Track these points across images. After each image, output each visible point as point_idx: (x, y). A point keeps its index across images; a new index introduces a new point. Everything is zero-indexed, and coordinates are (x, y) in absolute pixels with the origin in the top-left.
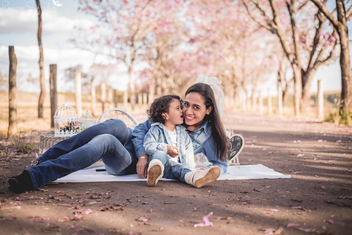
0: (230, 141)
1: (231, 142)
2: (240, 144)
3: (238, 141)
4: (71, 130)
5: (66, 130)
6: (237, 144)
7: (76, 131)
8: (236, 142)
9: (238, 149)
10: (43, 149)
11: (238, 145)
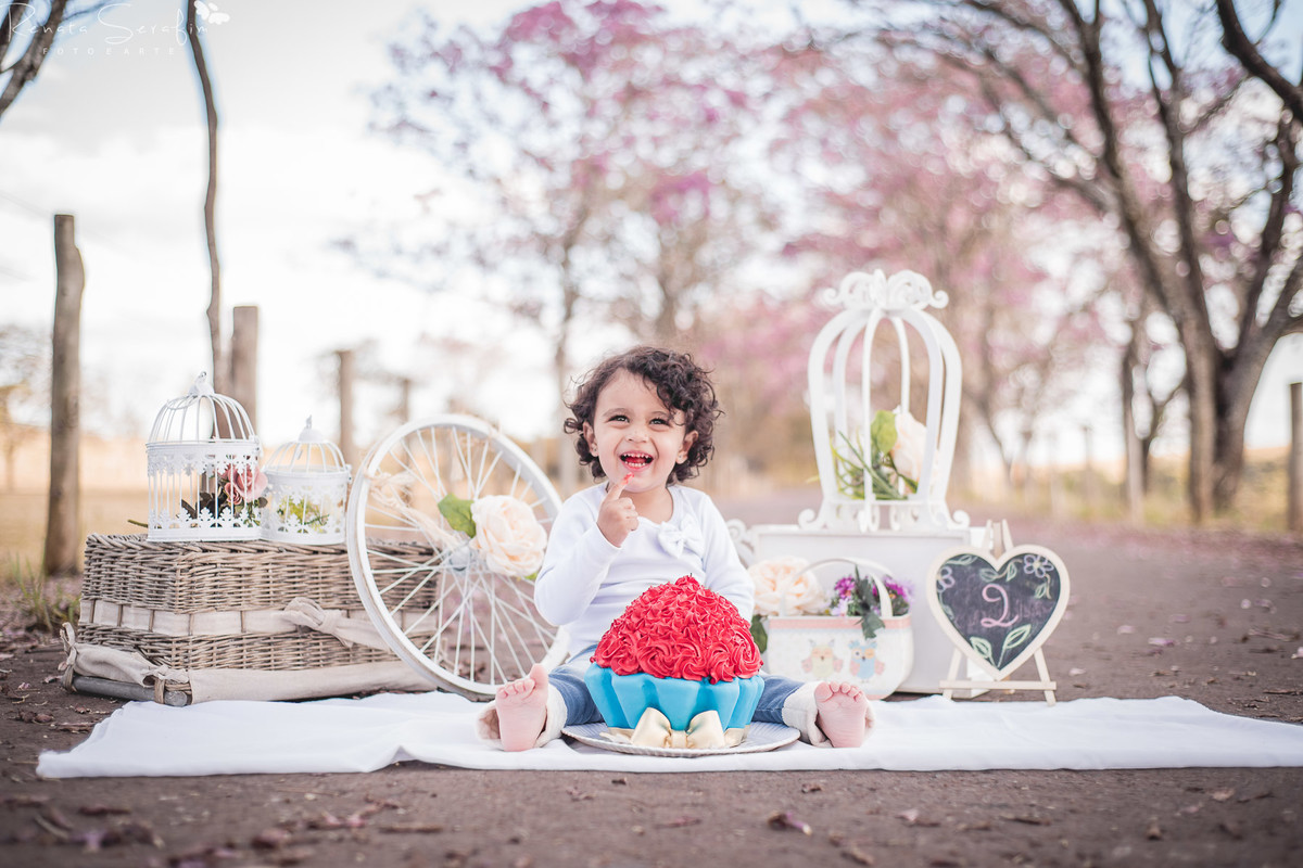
0: (996, 577)
1: (1001, 581)
2: (1047, 591)
3: (1038, 575)
4: (226, 510)
5: (201, 508)
6: (1032, 593)
7: (250, 513)
8: (1028, 584)
9: (1038, 613)
10: (96, 599)
11: (1038, 596)
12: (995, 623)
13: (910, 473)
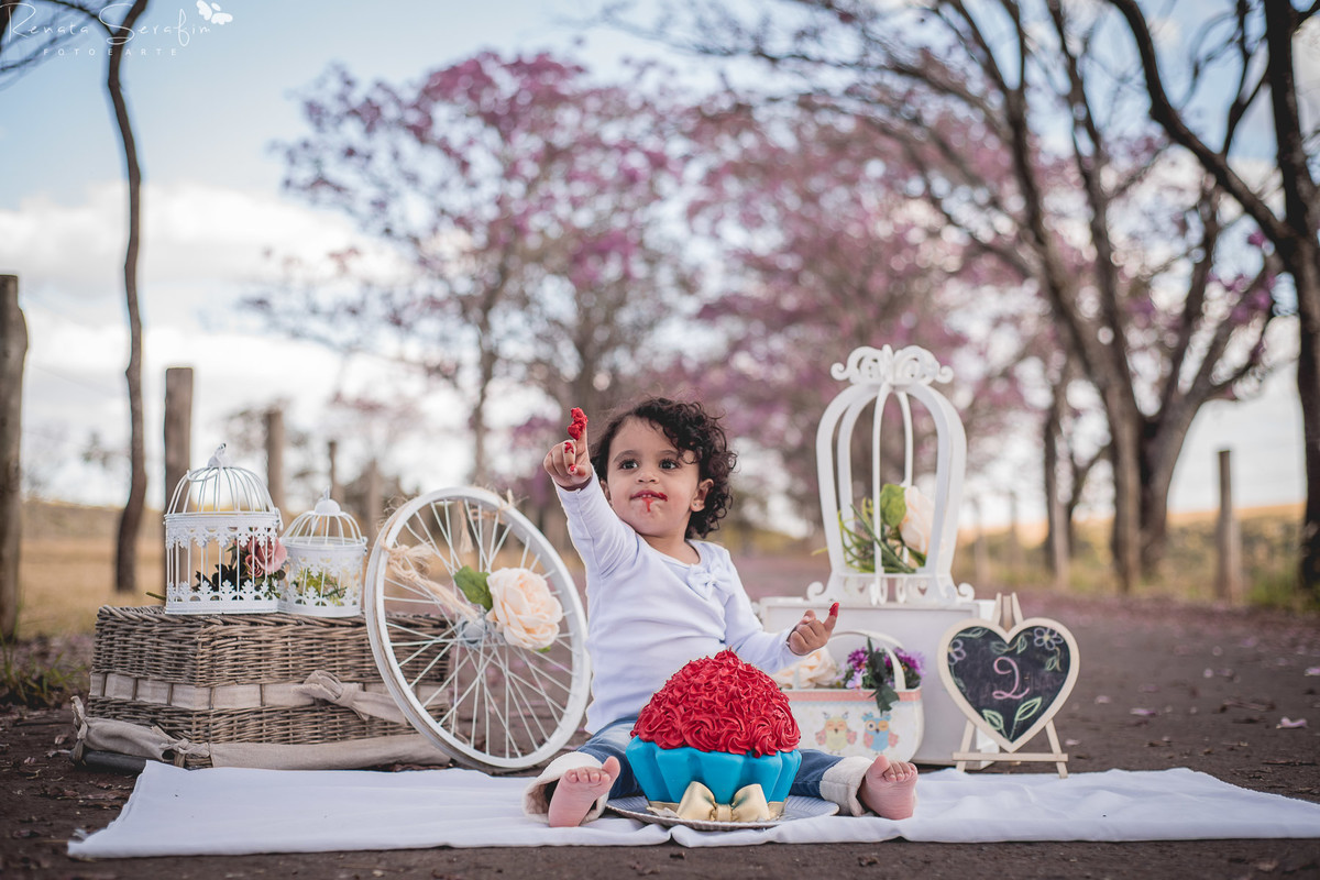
0: (1007, 649)
1: (1012, 654)
2: (1057, 664)
3: (1047, 647)
4: (248, 583)
5: (223, 580)
6: (1042, 665)
7: (271, 587)
8: (1038, 656)
9: (1049, 686)
10: (107, 673)
11: (1048, 668)
12: (1007, 695)
13: (918, 547)
